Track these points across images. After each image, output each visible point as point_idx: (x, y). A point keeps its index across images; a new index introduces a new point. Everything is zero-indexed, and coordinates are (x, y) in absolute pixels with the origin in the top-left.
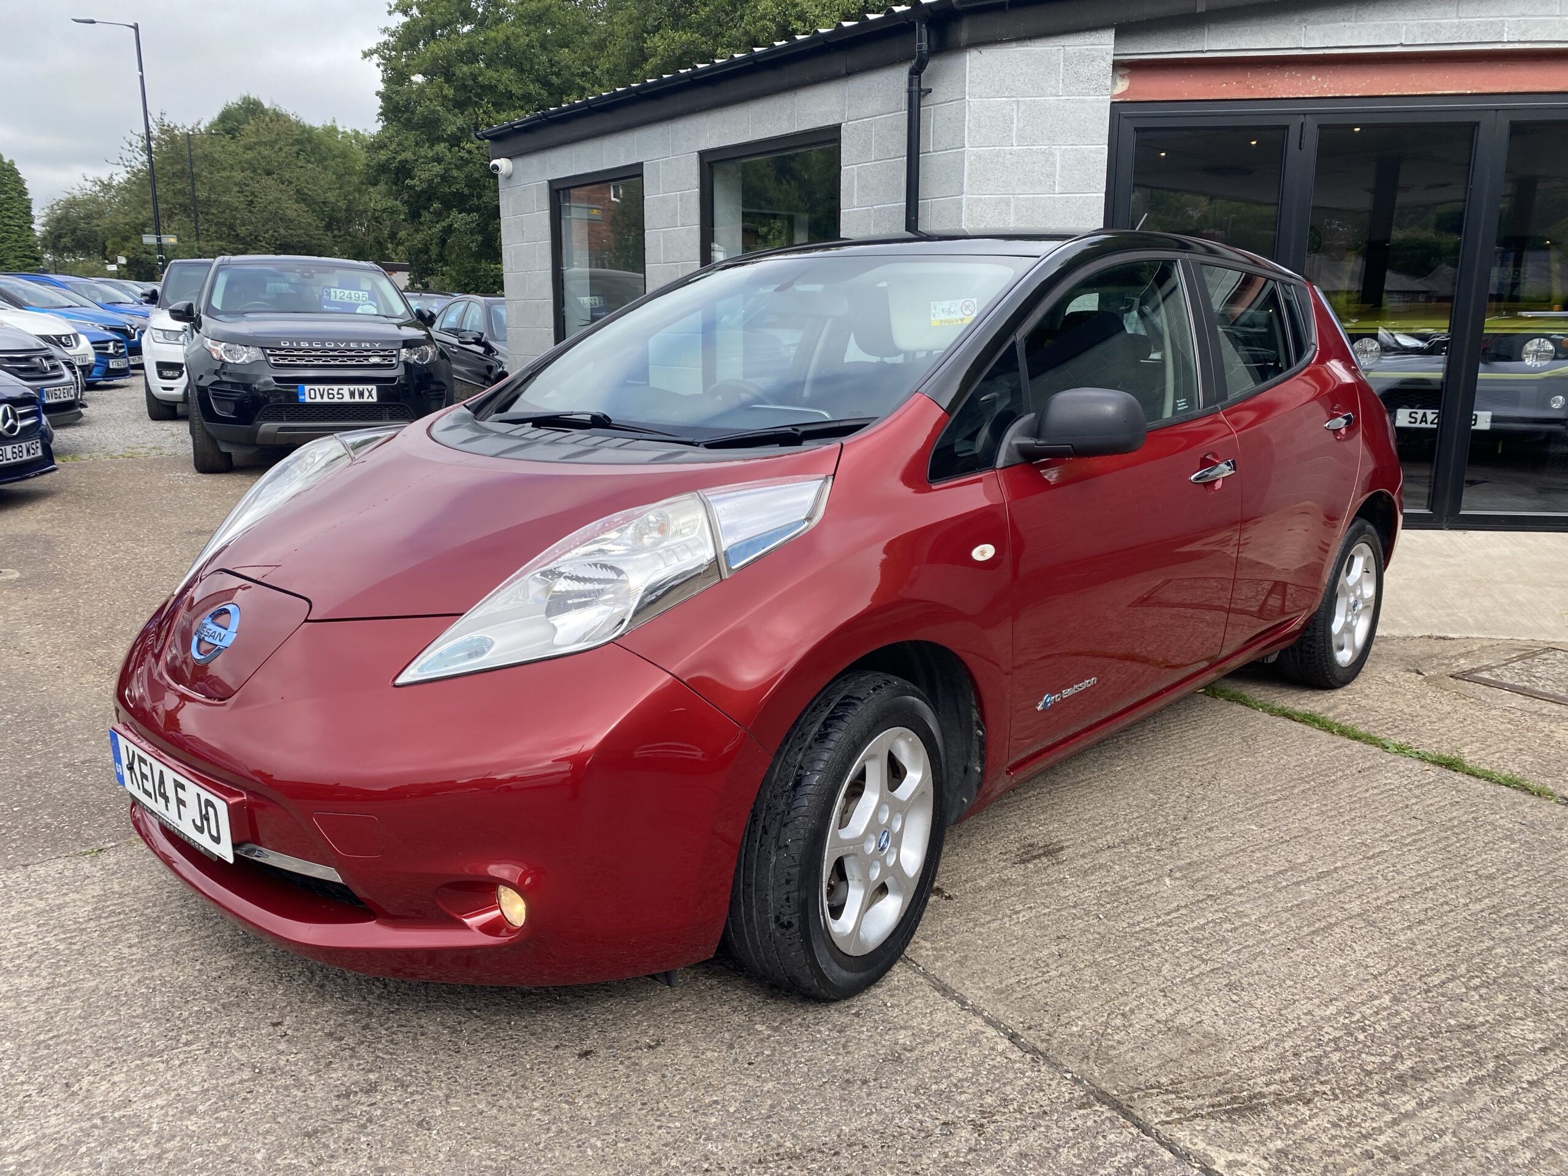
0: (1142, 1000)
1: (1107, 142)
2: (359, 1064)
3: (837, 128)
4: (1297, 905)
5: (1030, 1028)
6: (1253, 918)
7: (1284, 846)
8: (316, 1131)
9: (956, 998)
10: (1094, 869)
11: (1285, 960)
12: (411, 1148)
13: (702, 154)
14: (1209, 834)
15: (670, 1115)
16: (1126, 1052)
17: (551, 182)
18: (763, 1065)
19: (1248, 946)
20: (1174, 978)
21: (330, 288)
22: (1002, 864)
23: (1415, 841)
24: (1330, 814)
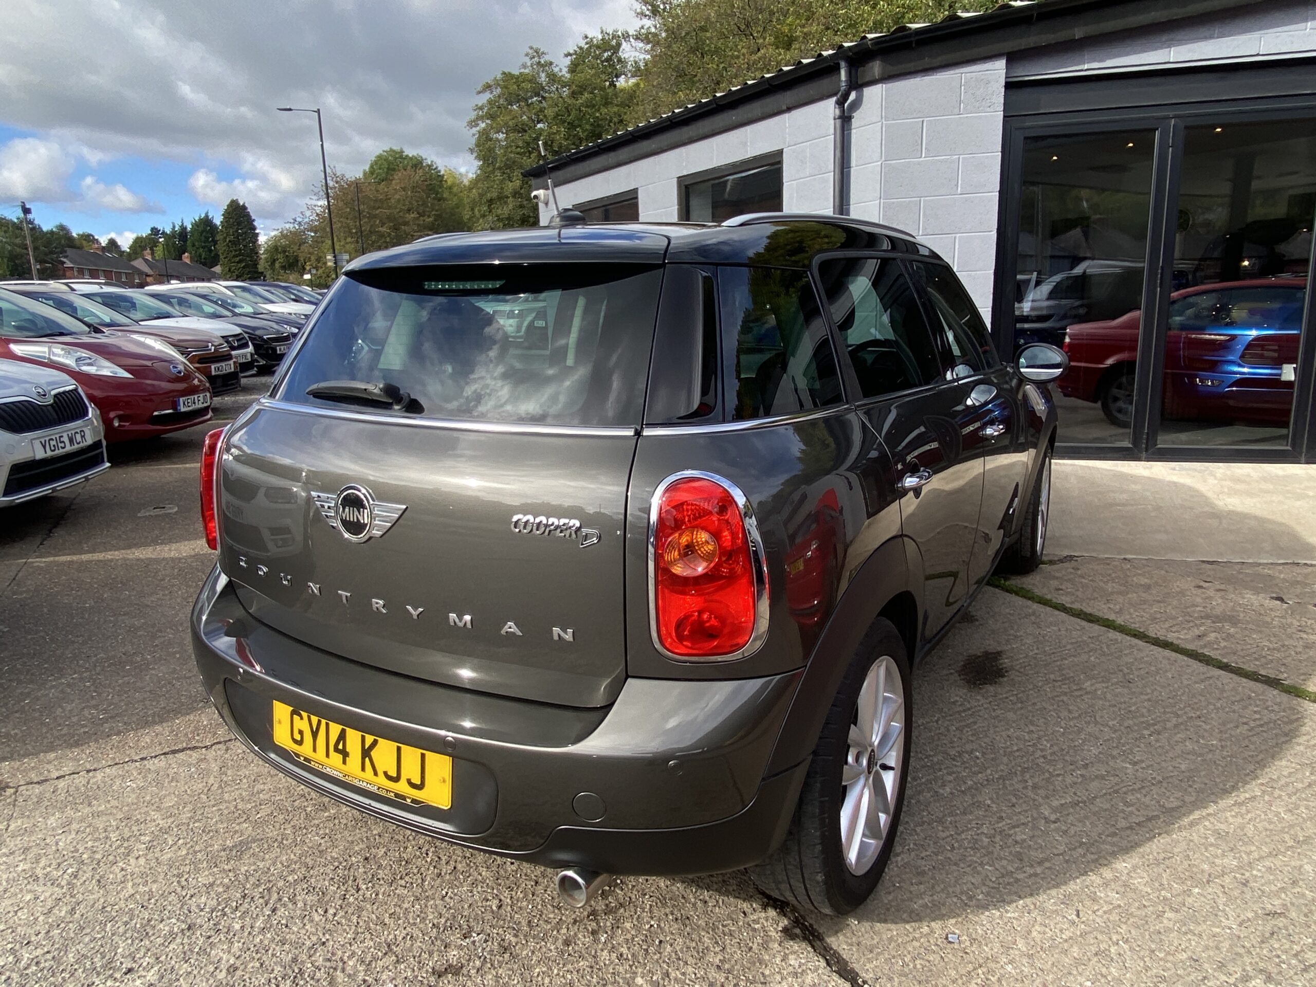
1: (1000, 149)
3: (780, 152)
13: (680, 179)
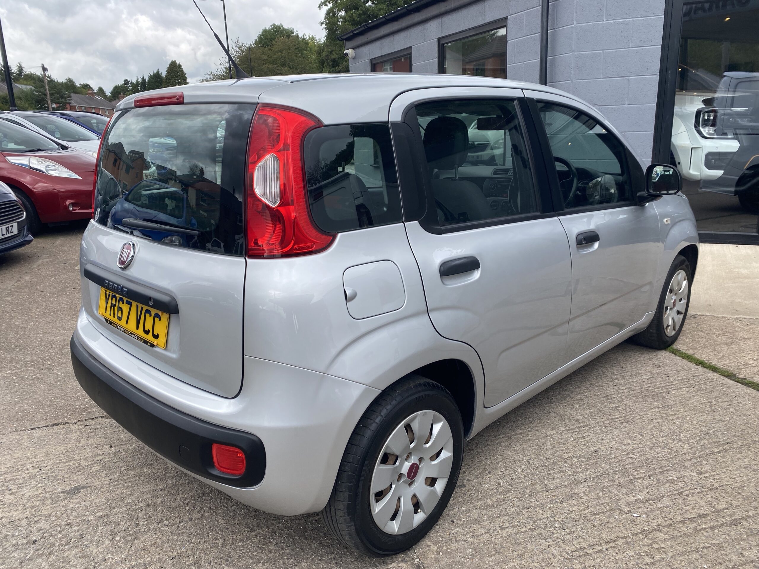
1: (663, 13)
3: (506, 19)
13: (439, 39)
17: (371, 60)
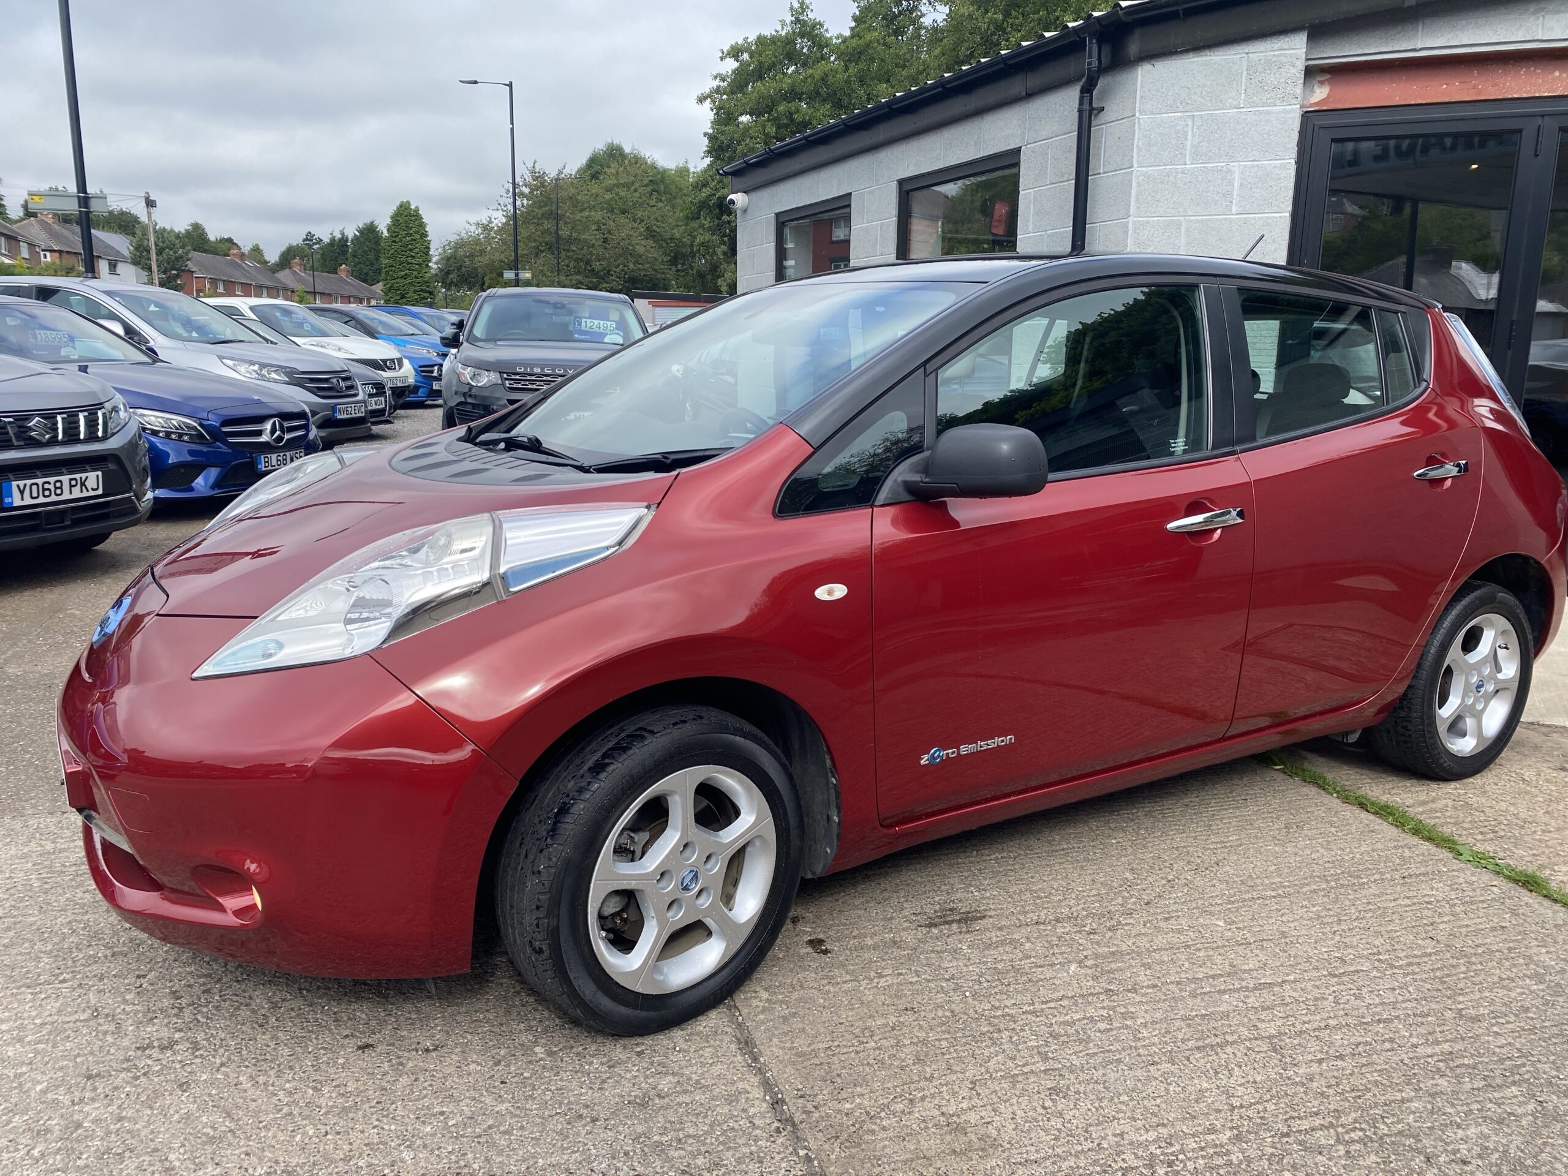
0: (944, 1088)
1: (1294, 155)
2: (177, 1023)
3: (1017, 151)
4: (1203, 1016)
5: (802, 1097)
6: (1139, 1021)
7: (1240, 949)
8: (98, 1075)
9: (752, 1052)
10: (1003, 943)
11: (1139, 1073)
12: (158, 1105)
13: (901, 183)
14: (1162, 924)
15: (393, 1118)
16: (882, 1140)
17: (777, 214)
18: (514, 1085)
19: (1108, 1051)
20: (996, 1072)
21: (581, 318)
22: (906, 925)
23: (1410, 964)
24: (1325, 921)
